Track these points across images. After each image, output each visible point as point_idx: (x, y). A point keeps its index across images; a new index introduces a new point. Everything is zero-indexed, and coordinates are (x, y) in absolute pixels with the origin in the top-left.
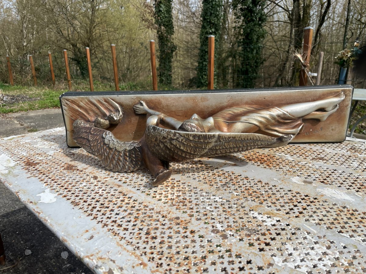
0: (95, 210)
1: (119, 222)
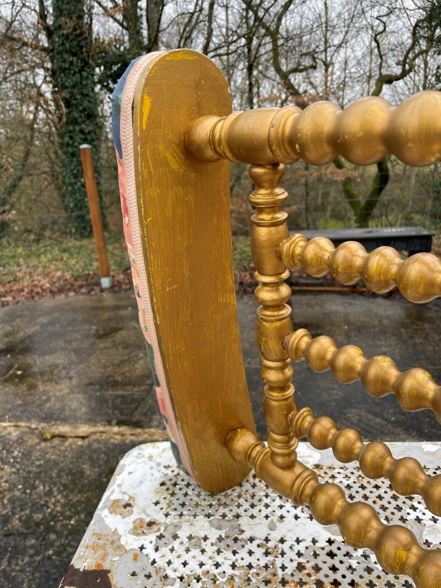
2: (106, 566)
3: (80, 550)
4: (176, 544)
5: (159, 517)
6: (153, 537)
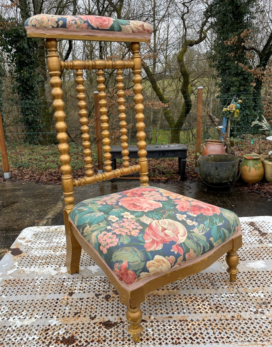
2: (19, 248)
3: (12, 246)
4: (36, 244)
5: (33, 240)
6: (30, 243)
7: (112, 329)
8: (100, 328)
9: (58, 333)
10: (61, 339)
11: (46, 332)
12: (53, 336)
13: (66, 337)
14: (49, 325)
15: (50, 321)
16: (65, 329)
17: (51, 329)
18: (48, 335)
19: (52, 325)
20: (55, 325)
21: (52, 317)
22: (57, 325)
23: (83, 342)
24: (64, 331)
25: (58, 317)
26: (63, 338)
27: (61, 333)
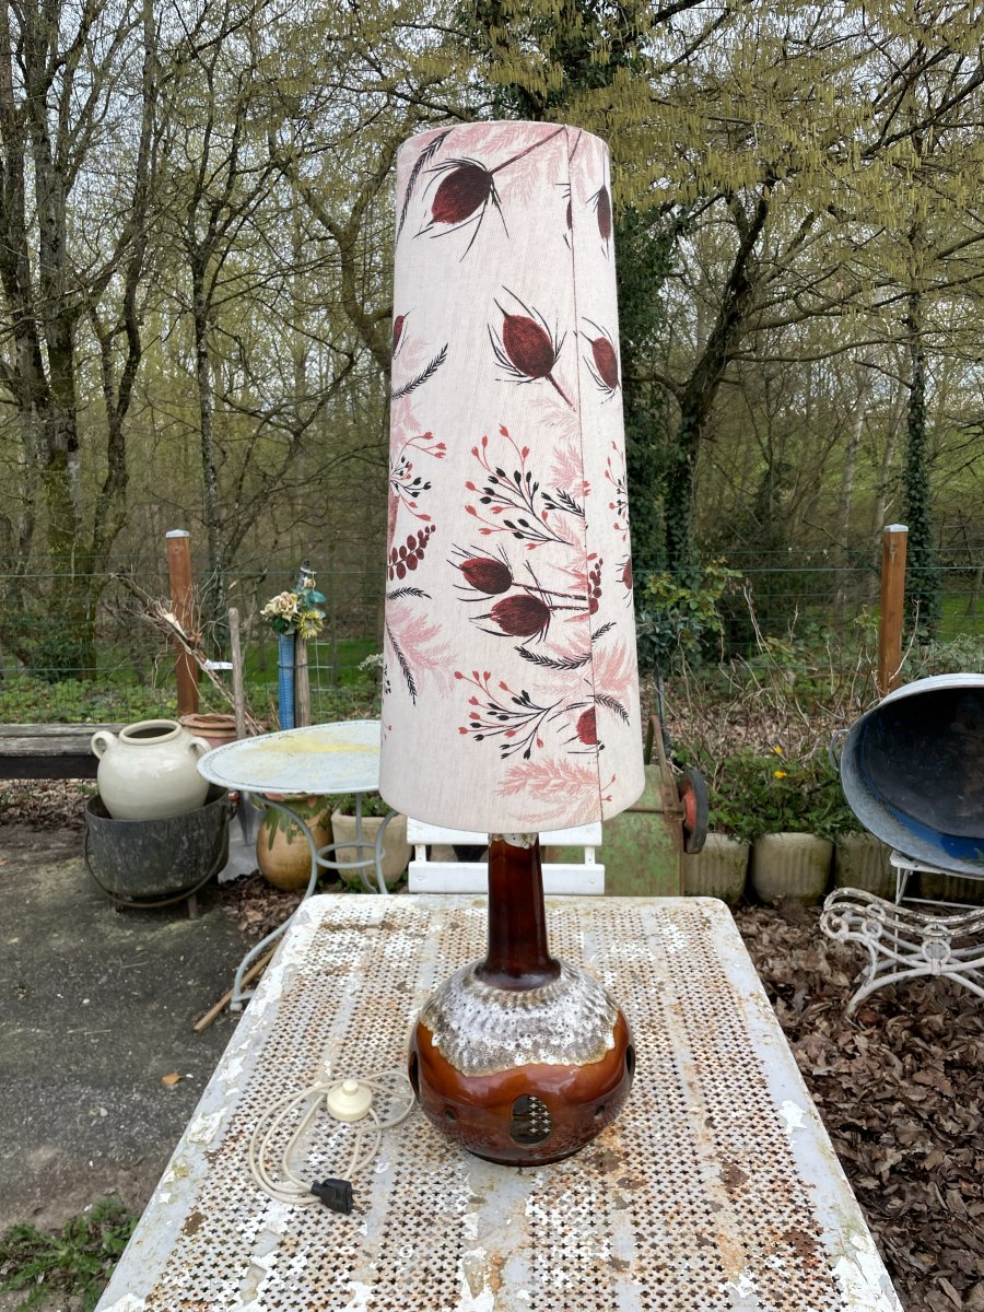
0: (745, 1062)
1: (732, 1037)
7: (747, 1171)
8: (746, 1191)
9: (783, 1268)
10: (802, 1259)
11: (786, 1295)
12: (795, 1277)
13: (791, 1250)
14: (759, 1293)
15: (743, 1295)
16: (764, 1257)
17: (772, 1287)
18: (794, 1289)
19: (756, 1287)
20: (755, 1281)
21: (726, 1294)
22: (752, 1275)
23: (799, 1217)
24: (772, 1257)
25: (724, 1281)
26: (795, 1256)
27: (779, 1262)
